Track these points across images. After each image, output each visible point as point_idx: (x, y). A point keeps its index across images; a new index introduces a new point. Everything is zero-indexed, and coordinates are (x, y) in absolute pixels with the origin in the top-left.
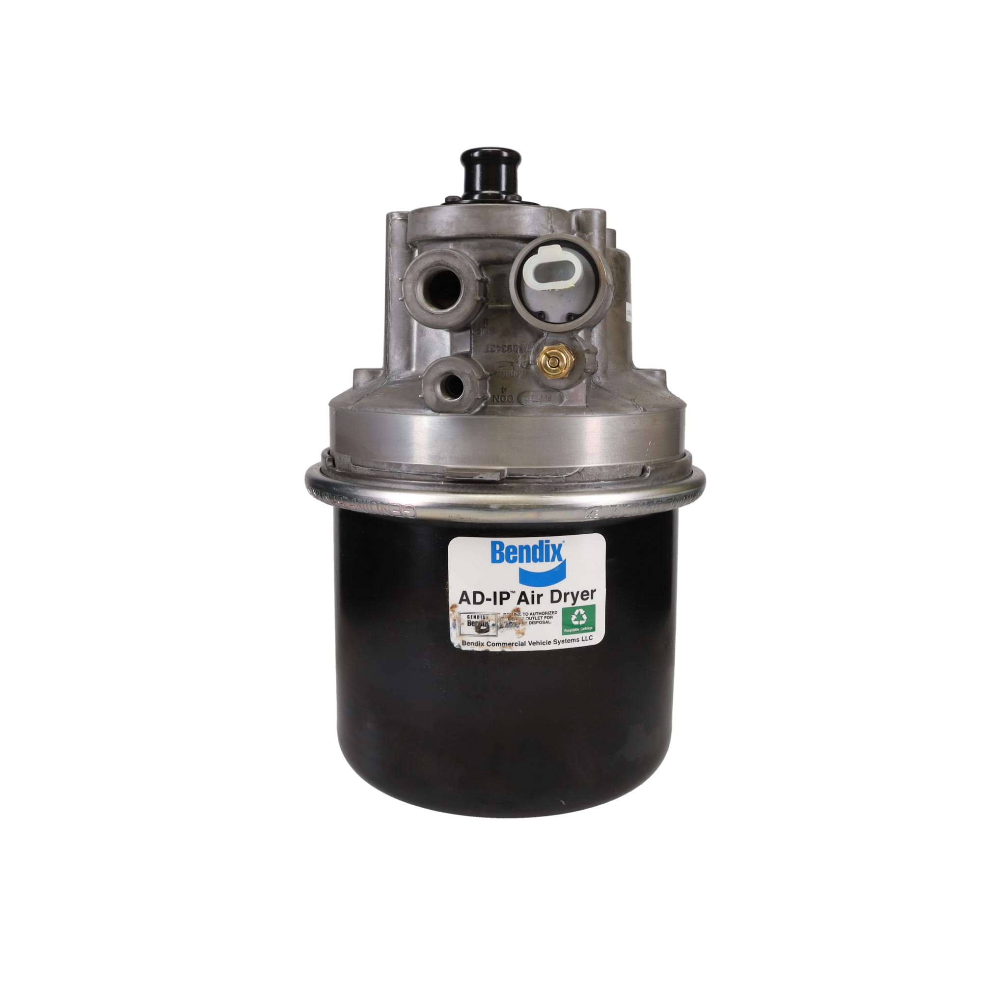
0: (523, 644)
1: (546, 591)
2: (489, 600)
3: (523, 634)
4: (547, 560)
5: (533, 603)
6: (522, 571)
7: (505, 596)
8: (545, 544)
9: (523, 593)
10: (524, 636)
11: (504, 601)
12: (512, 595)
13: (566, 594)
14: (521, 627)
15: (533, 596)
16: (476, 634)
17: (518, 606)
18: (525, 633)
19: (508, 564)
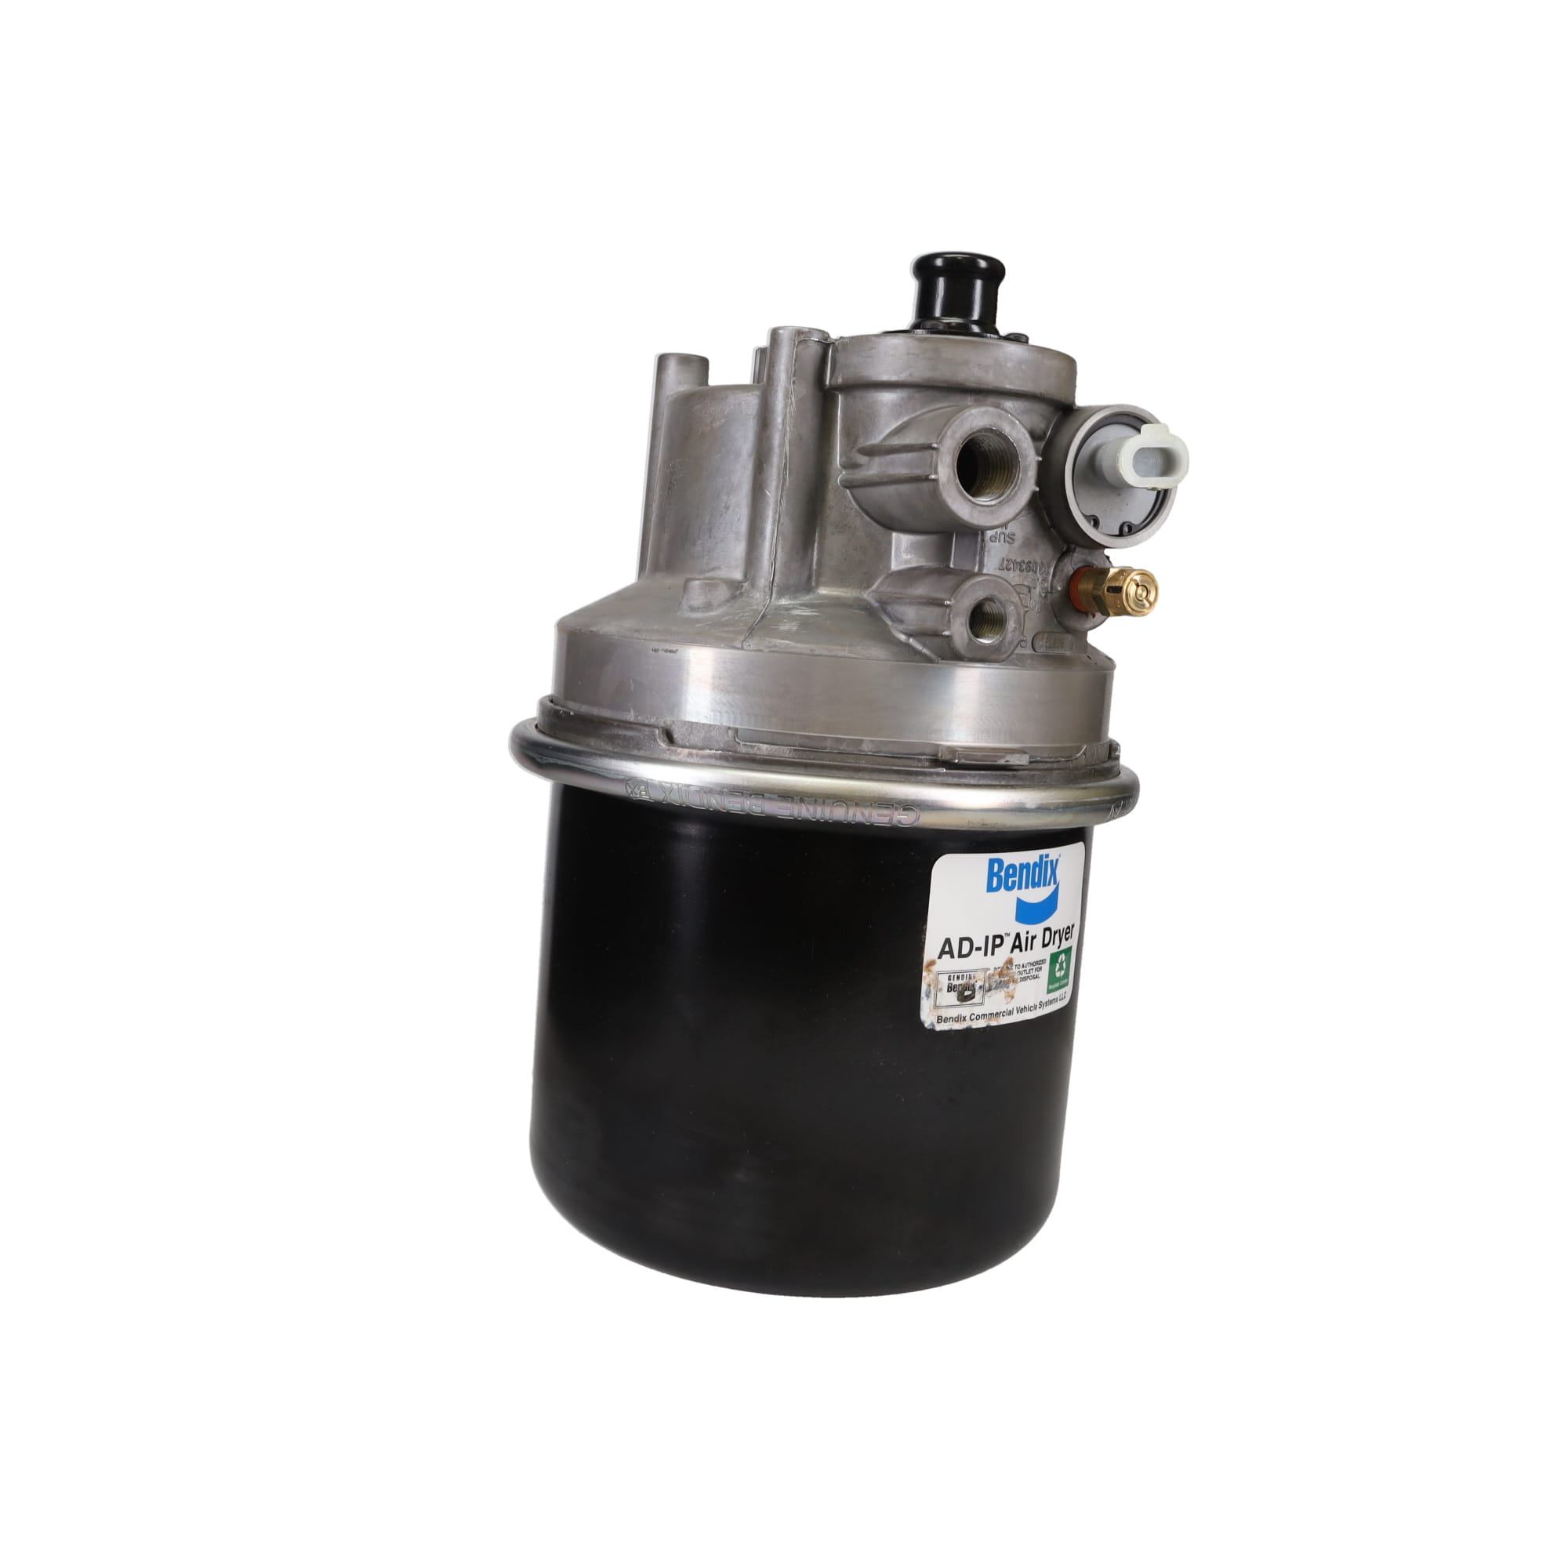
0: (1010, 1013)
1: (1037, 929)
2: (979, 949)
3: (1012, 997)
4: (1044, 885)
5: (1026, 949)
6: (1020, 903)
7: (998, 941)
8: (1044, 859)
9: (1018, 936)
10: (1013, 1000)
11: (996, 949)
12: (1005, 938)
13: (1055, 933)
14: (1012, 986)
15: (1027, 938)
16: (958, 1003)
17: (1012, 955)
18: (1015, 995)
19: (1006, 892)
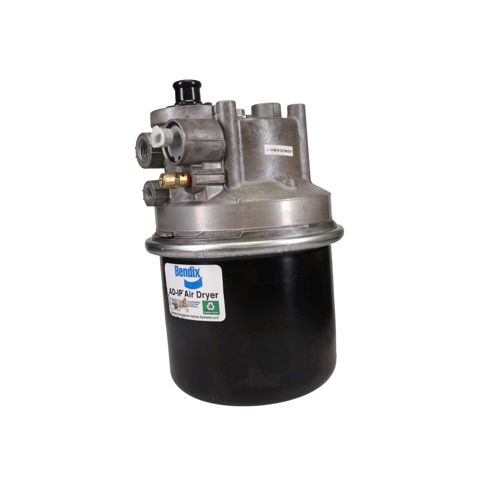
0: (188, 316)
1: (194, 291)
2: (176, 293)
3: (188, 311)
5: (190, 297)
6: (185, 281)
7: (181, 292)
8: (192, 268)
9: (186, 292)
10: (189, 312)
11: (181, 294)
12: (182, 291)
13: (203, 294)
14: (187, 308)
15: (190, 293)
16: (174, 308)
17: (185, 297)
18: (189, 311)
19: (180, 277)
